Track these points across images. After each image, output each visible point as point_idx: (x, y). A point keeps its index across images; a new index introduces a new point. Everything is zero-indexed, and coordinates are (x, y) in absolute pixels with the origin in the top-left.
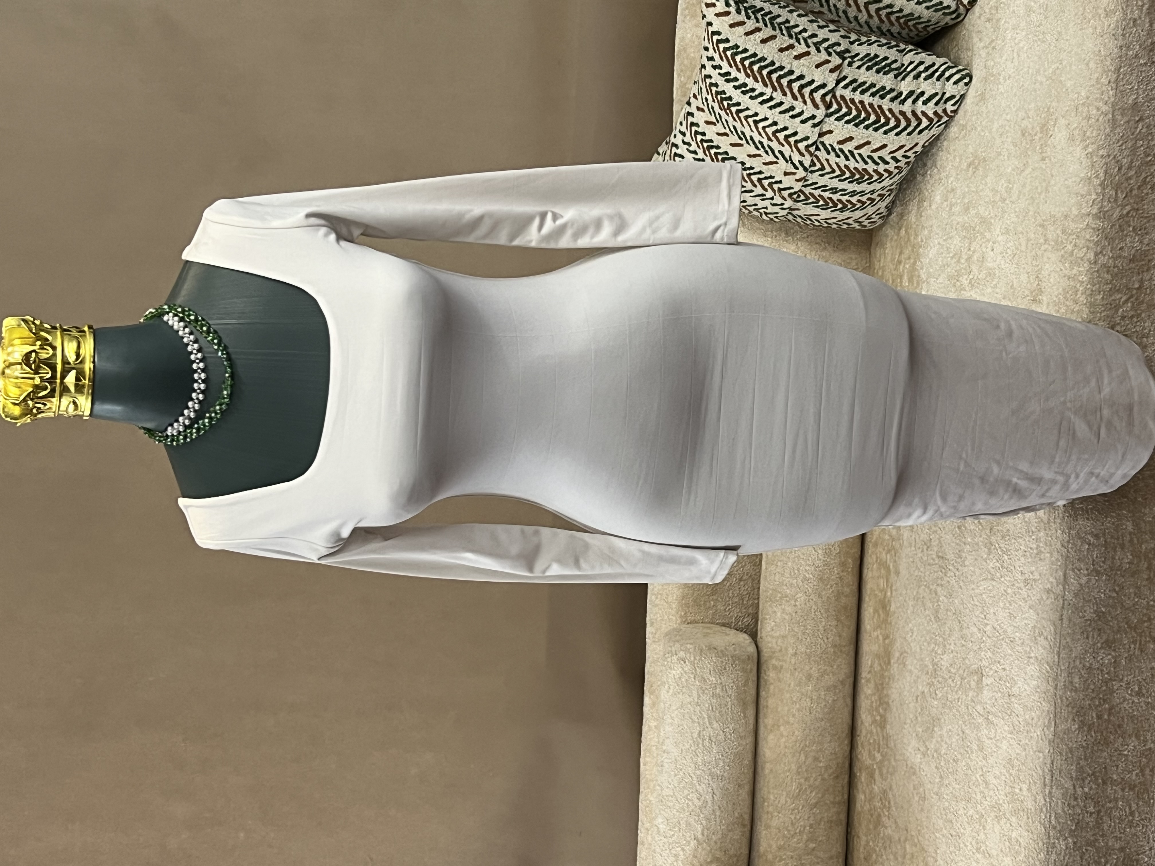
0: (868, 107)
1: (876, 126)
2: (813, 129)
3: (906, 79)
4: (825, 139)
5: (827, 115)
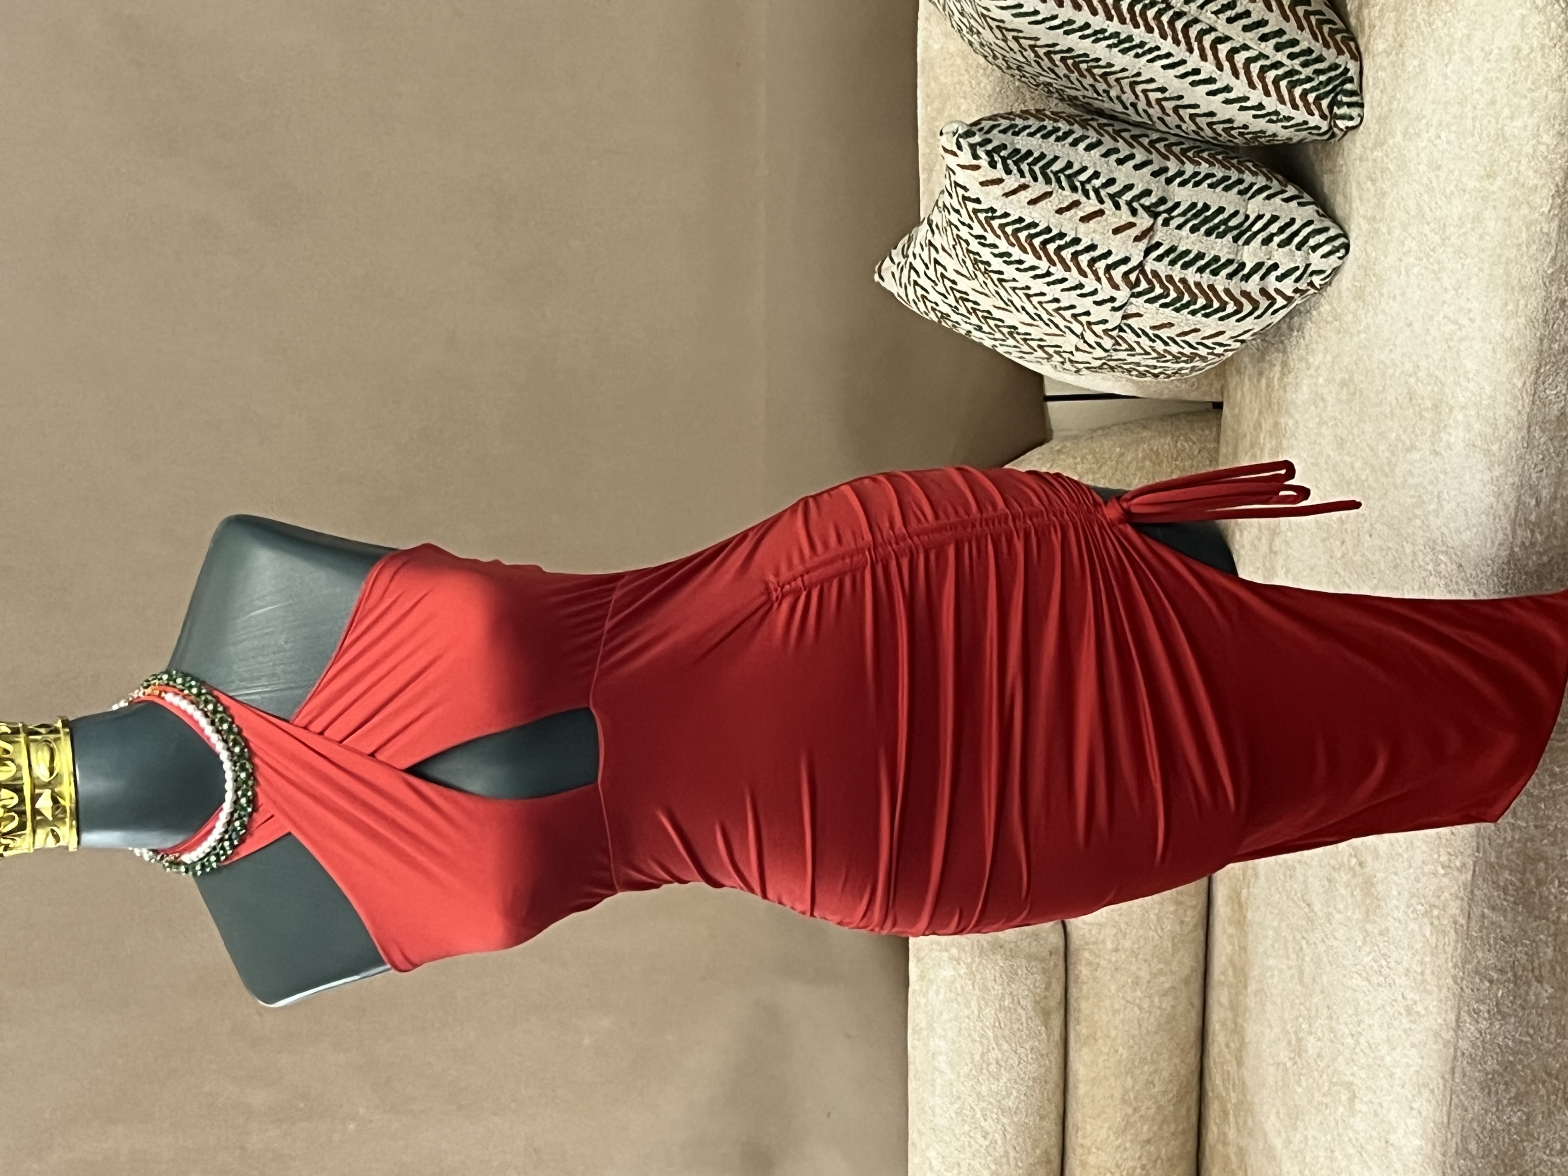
0: (1193, 287)
1: (1208, 311)
2: (1113, 312)
3: (1252, 244)
4: (1132, 322)
5: (1133, 295)
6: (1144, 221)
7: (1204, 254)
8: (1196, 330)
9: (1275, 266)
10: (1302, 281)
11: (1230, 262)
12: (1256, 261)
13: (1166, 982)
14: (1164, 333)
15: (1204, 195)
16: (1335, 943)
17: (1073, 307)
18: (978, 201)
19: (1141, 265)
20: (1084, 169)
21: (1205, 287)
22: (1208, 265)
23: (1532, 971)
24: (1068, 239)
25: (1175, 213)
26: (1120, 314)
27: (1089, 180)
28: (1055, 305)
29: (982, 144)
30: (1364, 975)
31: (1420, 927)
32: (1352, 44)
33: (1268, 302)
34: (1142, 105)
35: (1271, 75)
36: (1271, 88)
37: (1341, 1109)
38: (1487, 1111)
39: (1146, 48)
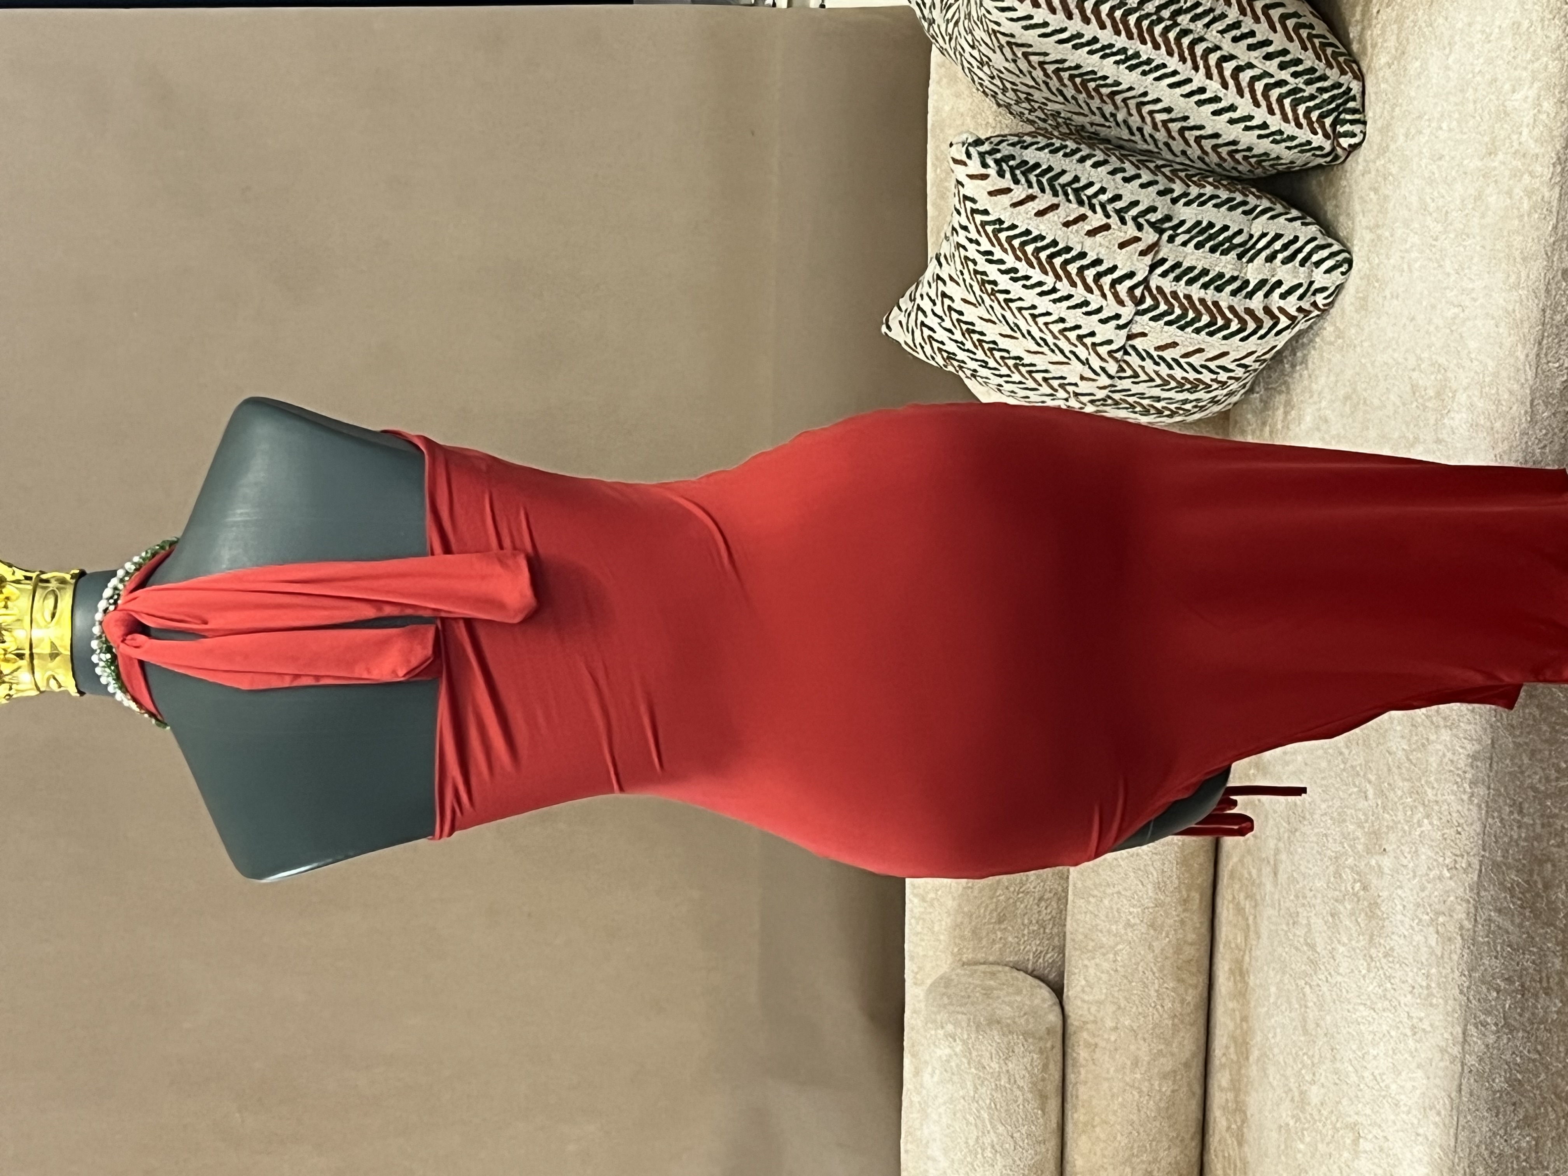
0: (1197, 303)
1: (1212, 329)
2: (1118, 331)
3: (1256, 261)
4: (1137, 342)
5: (1138, 313)
6: (1149, 236)
7: (1209, 271)
8: (1200, 351)
9: (1279, 283)
10: (1305, 299)
11: (1234, 279)
12: (1260, 277)
13: (1167, 1064)
14: (1168, 354)
15: (1209, 214)
16: (1339, 979)
17: (1078, 327)
18: (986, 212)
19: (1146, 281)
20: (1091, 184)
21: (1210, 303)
22: (1212, 281)
23: (1541, 982)
24: (1074, 253)
25: (1179, 231)
26: (1124, 333)
27: (1096, 195)
28: (1061, 326)
29: (991, 153)
30: (1368, 1003)
31: (1426, 938)
32: (1354, 66)
33: (1271, 323)
34: (1148, 129)
35: (1275, 94)
36: (1275, 106)
37: (1346, 1154)
38: (1495, 1134)
39: (1153, 65)
